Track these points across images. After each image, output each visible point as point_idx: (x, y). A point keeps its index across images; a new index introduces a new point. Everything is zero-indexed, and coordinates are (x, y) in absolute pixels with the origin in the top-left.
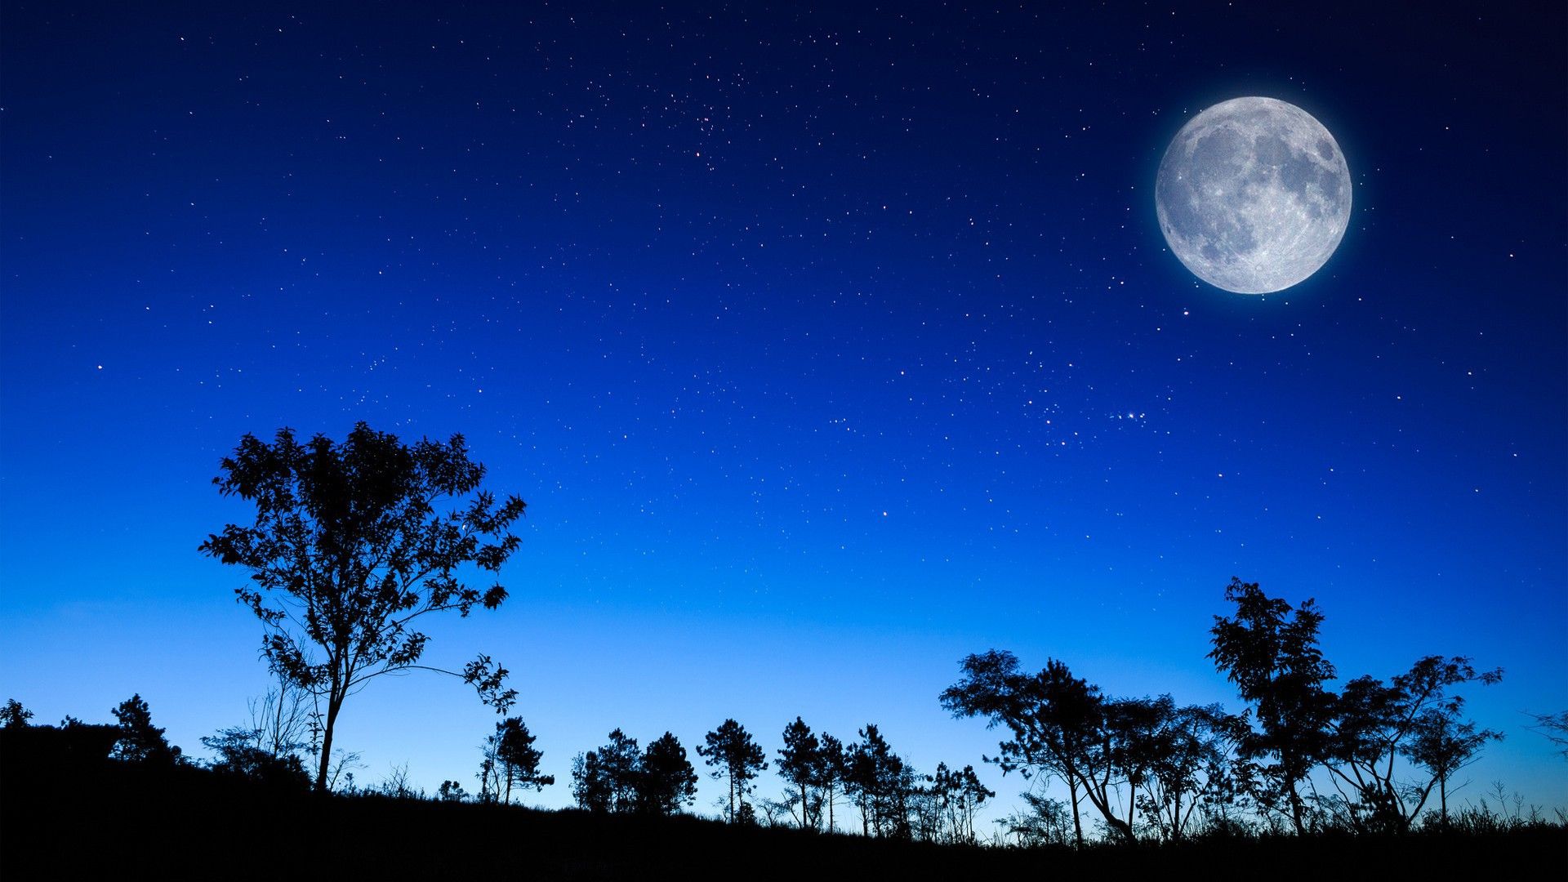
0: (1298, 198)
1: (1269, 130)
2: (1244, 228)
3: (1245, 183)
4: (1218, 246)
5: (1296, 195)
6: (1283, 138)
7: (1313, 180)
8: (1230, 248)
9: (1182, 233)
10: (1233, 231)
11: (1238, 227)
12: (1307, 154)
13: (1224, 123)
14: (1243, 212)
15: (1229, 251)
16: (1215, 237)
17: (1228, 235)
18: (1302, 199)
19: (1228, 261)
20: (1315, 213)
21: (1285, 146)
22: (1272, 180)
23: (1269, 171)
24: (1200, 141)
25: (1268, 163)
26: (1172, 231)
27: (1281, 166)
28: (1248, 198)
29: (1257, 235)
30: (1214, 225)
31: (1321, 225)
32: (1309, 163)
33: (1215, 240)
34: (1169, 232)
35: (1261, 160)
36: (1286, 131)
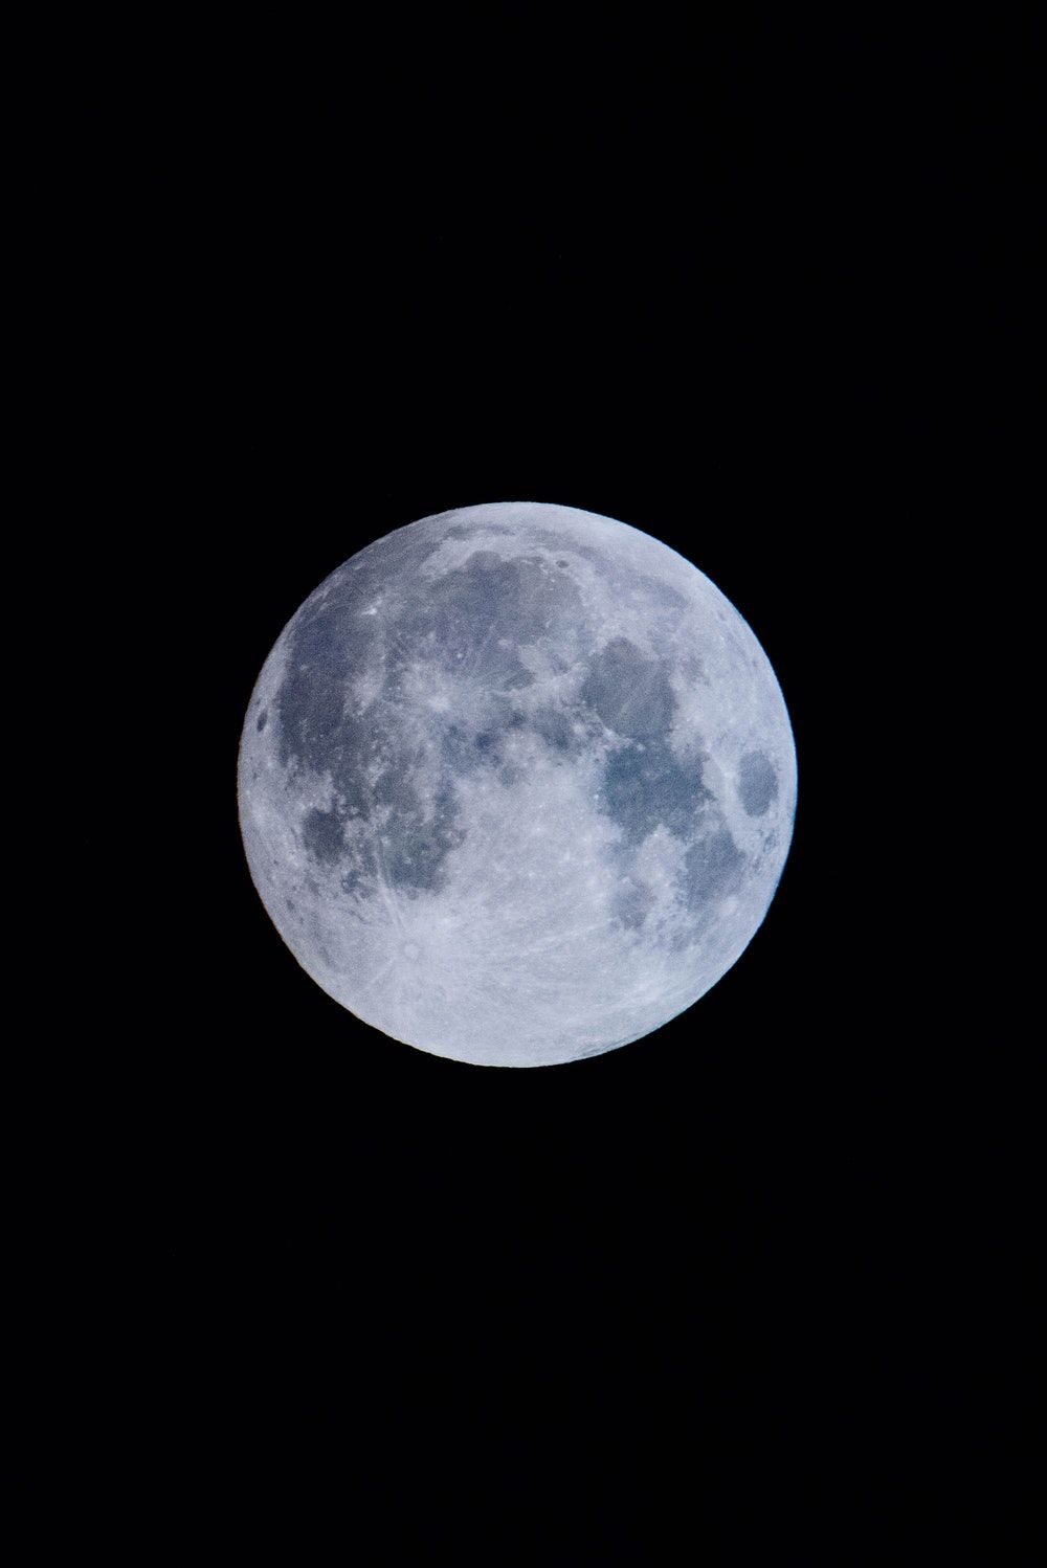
0: (617, 849)
1: (657, 643)
2: (440, 825)
3: (517, 721)
4: (351, 829)
5: (615, 834)
6: (678, 683)
7: (679, 831)
8: (375, 854)
9: (291, 743)
10: (412, 816)
11: (429, 813)
12: (707, 758)
13: (564, 555)
14: (463, 788)
15: (369, 861)
16: (358, 799)
17: (394, 818)
18: (622, 854)
19: (351, 883)
20: (631, 910)
21: (667, 701)
22: (581, 760)
23: (590, 735)
24: (479, 557)
25: (600, 713)
26: (268, 728)
27: (628, 742)
28: (497, 760)
29: (458, 863)
30: (375, 772)
31: (626, 950)
32: (697, 785)
33: (354, 810)
34: (260, 727)
35: (594, 695)
36: (694, 668)
